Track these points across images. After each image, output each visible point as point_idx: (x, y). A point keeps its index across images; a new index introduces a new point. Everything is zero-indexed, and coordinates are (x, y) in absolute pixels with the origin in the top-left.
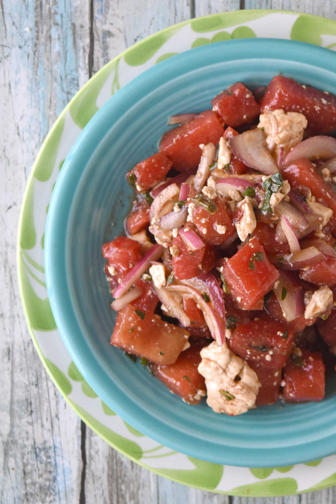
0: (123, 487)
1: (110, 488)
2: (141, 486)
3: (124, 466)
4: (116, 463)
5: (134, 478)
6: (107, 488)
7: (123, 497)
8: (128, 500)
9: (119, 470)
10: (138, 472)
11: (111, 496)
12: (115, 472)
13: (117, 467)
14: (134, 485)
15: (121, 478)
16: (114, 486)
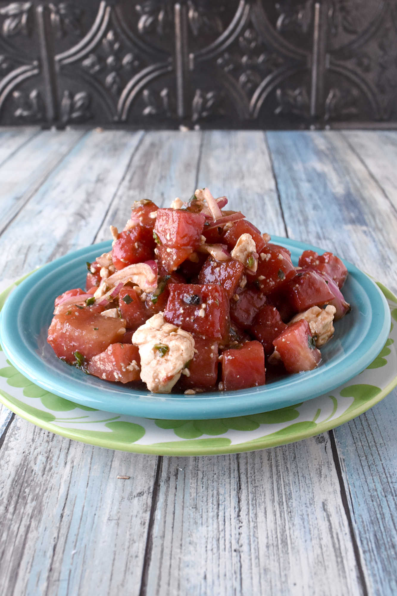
0: (27, 490)
1: (12, 490)
2: (49, 489)
3: (33, 473)
4: (26, 471)
5: (42, 483)
6: (8, 490)
7: (24, 498)
8: (29, 501)
9: (27, 476)
10: (48, 478)
11: (10, 497)
12: (22, 478)
13: (25, 475)
14: (40, 489)
15: (27, 482)
16: (17, 490)
